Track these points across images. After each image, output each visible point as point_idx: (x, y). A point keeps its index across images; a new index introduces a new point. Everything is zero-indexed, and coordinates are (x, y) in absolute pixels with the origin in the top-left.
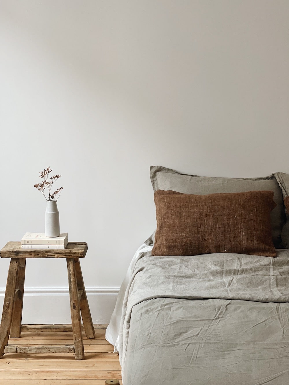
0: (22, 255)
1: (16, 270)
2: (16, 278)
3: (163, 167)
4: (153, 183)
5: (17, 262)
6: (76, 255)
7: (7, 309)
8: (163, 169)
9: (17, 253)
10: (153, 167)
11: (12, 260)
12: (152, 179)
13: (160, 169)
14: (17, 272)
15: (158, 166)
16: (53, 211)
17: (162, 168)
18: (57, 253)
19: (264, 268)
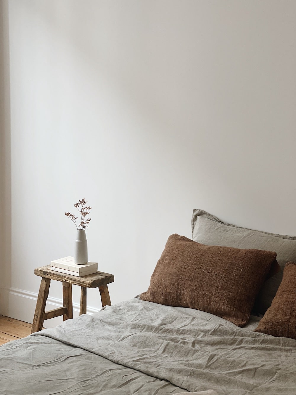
0: (48, 276)
1: (45, 288)
2: (44, 295)
4: (192, 227)
5: (45, 281)
6: (85, 284)
7: (35, 322)
8: (205, 213)
9: (45, 273)
11: (43, 278)
13: (201, 213)
14: (45, 290)
15: (200, 210)
16: (79, 240)
17: (203, 212)
18: (71, 280)
19: (193, 333)
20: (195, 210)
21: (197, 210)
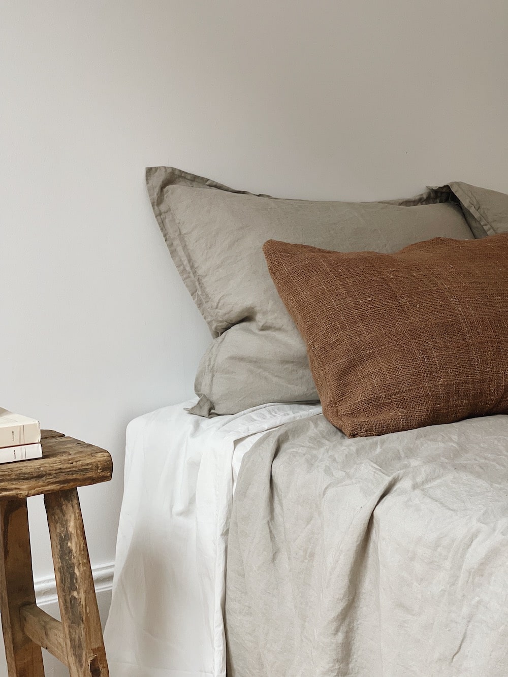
3: (180, 170)
4: (160, 221)
8: (180, 176)
10: (153, 170)
12: (156, 207)
13: (173, 177)
15: (165, 168)
17: (177, 173)
20: (150, 171)
21: (156, 169)
